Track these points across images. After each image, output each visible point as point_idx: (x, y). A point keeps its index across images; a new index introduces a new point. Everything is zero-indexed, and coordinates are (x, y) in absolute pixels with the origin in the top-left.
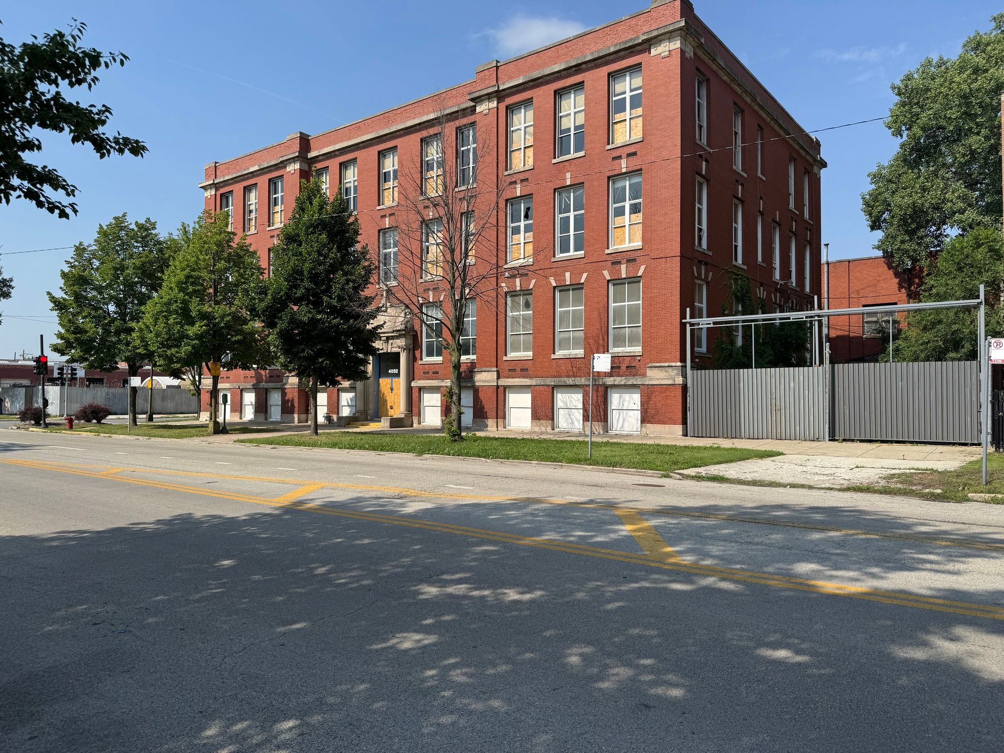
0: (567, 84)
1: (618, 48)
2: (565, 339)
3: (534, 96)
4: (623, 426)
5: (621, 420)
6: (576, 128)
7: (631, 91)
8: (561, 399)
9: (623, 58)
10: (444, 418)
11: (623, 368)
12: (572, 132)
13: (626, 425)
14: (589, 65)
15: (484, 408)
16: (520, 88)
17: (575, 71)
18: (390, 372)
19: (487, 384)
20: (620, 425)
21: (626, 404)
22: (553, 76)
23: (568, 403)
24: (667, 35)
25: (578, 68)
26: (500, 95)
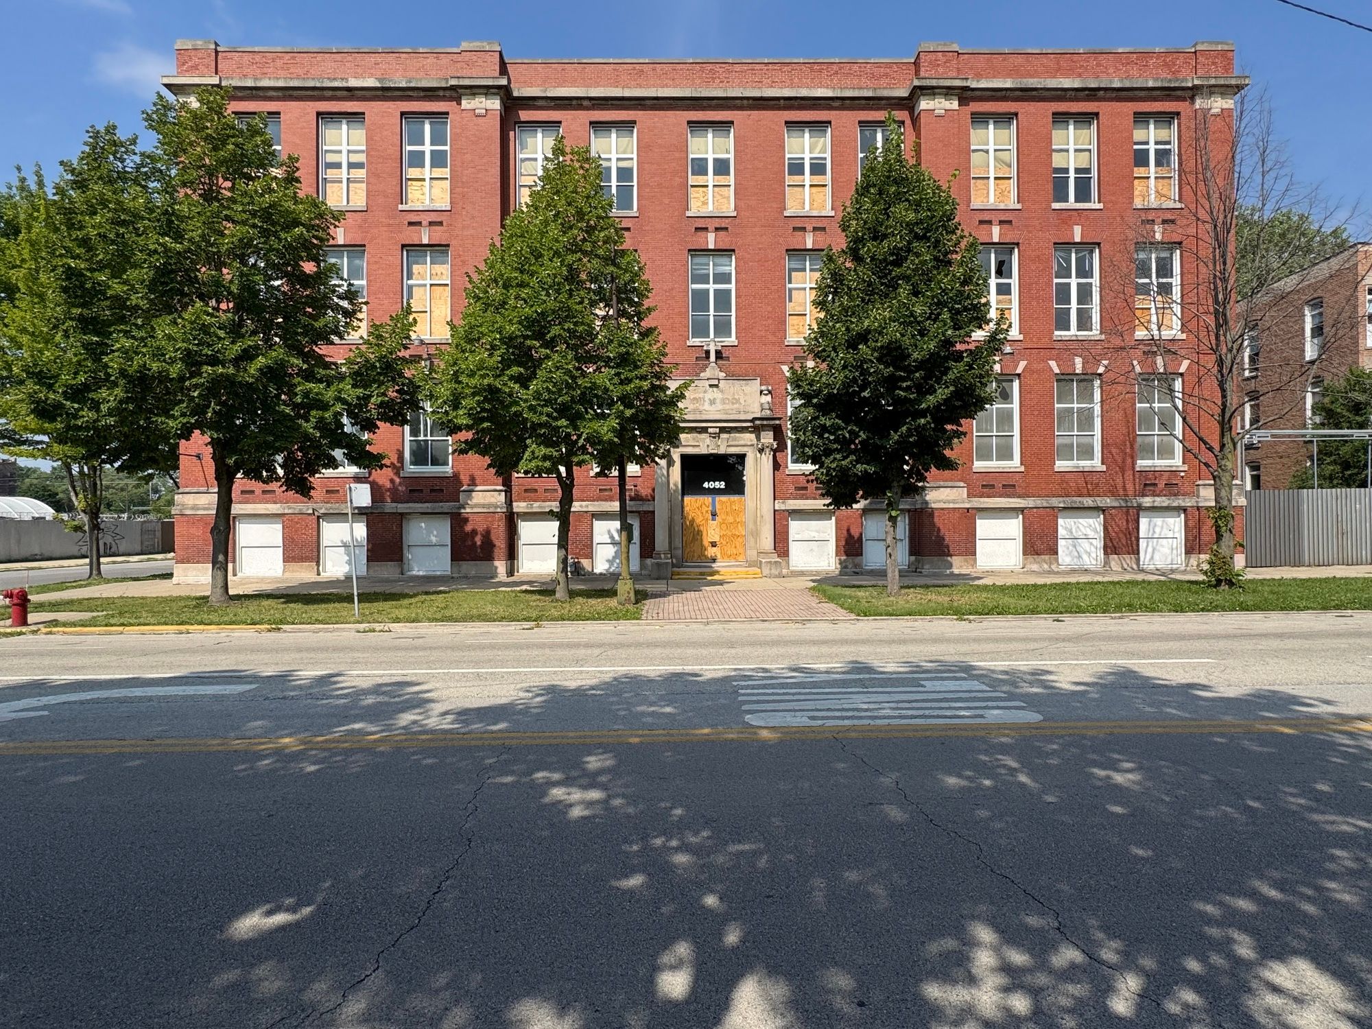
0: (1073, 110)
1: (1159, 84)
2: (1066, 445)
3: (1021, 112)
4: (1152, 558)
5: (1150, 550)
6: (1077, 171)
7: (1157, 143)
8: (1065, 525)
9: (1155, 99)
10: (844, 558)
11: (1161, 485)
12: (1072, 175)
13: (1157, 557)
14: (1109, 94)
15: (944, 539)
16: (999, 94)
17: (1087, 95)
18: (706, 485)
19: (951, 506)
20: (1148, 557)
21: (1158, 530)
22: (1053, 93)
23: (1074, 531)
24: (1222, 90)
25: (1091, 94)
26: (965, 95)
